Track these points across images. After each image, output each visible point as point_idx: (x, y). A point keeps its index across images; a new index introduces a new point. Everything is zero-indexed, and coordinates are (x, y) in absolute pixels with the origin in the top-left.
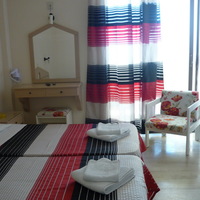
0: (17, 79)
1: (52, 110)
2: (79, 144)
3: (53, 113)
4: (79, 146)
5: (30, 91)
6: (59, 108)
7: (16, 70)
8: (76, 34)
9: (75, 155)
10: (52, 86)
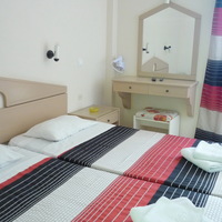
0: (121, 69)
1: (155, 111)
2: (165, 165)
3: (154, 115)
4: (163, 168)
5: (130, 85)
6: (163, 110)
7: (120, 59)
8: (198, 18)
9: (152, 181)
10: (158, 82)
